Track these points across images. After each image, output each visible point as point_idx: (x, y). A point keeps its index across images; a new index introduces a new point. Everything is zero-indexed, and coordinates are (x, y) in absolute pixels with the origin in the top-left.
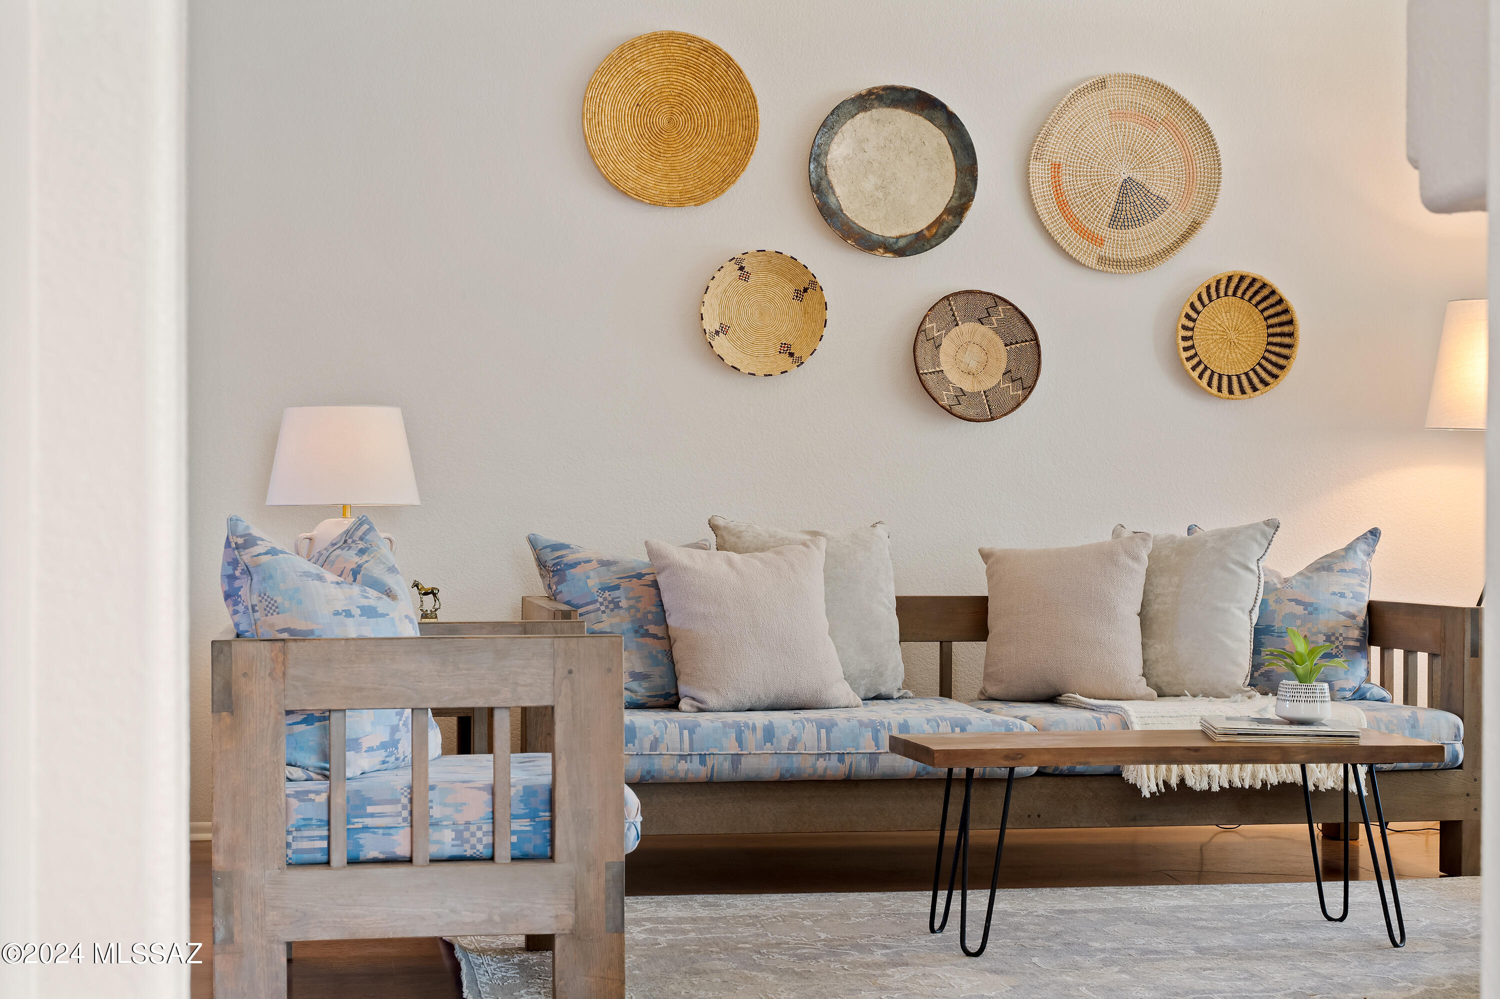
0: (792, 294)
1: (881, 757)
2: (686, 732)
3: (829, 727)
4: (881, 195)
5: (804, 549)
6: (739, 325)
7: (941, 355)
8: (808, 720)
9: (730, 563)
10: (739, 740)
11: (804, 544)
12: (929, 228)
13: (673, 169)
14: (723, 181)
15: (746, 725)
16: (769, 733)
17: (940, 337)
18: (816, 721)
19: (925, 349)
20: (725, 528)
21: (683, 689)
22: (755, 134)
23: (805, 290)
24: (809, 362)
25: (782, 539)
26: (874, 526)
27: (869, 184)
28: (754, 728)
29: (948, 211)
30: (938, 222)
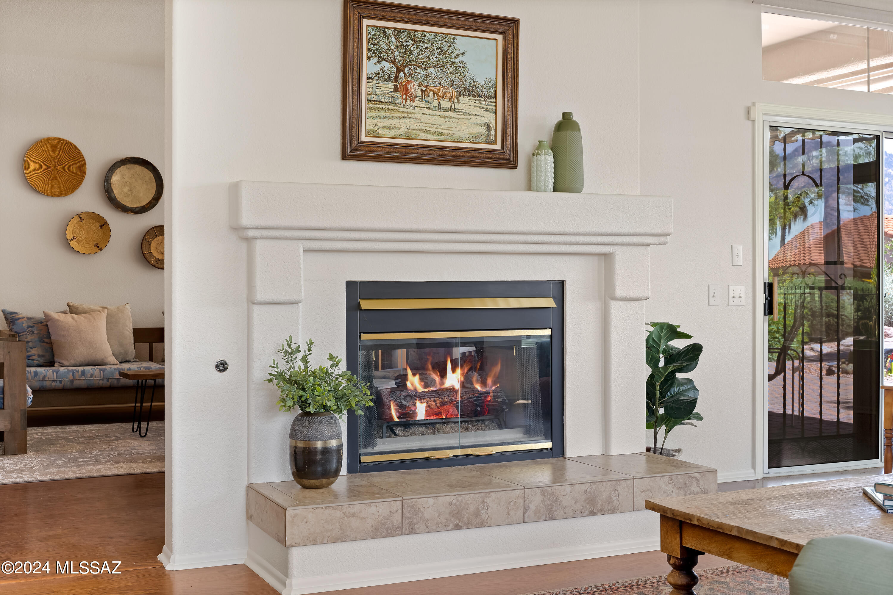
0: (98, 226)
1: (121, 380)
2: (55, 373)
3: (104, 370)
4: (130, 193)
5: (99, 313)
6: (80, 237)
7: (151, 247)
8: (97, 368)
9: (73, 318)
10: (73, 375)
11: (99, 311)
12: (147, 204)
13: (56, 184)
14: (74, 188)
15: (76, 370)
16: (83, 372)
17: (151, 241)
18: (99, 369)
19: (145, 245)
20: (73, 306)
21: (56, 360)
22: (85, 172)
23: (103, 225)
24: (105, 250)
25: (92, 310)
26: (125, 305)
27: (126, 189)
28: (78, 371)
29: (153, 199)
30: (150, 202)
